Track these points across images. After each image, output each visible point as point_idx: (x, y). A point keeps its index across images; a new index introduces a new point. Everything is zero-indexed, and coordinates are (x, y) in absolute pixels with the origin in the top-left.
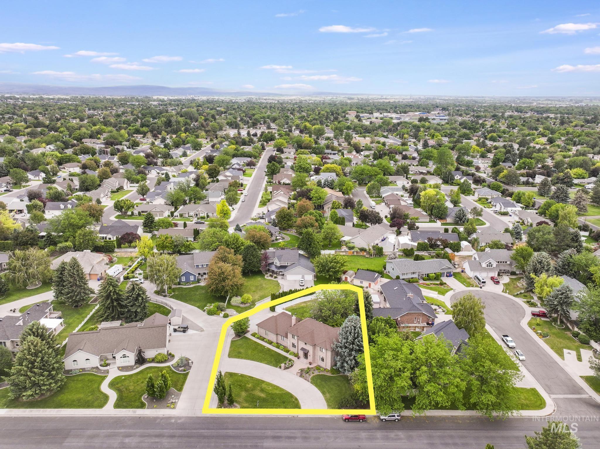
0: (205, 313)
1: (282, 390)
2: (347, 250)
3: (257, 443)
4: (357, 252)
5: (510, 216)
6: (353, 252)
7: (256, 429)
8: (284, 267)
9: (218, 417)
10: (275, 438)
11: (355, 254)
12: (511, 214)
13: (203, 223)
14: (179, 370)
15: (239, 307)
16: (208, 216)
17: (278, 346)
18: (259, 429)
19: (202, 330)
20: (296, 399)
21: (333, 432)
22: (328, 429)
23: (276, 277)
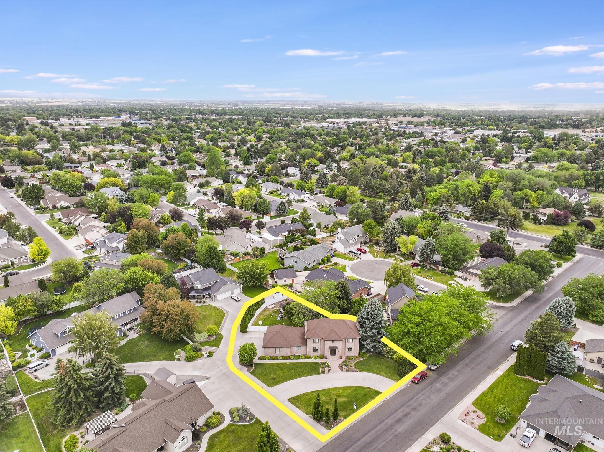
0: (183, 362)
1: (350, 388)
2: (233, 258)
3: (393, 433)
4: (243, 258)
5: (306, 202)
6: (239, 259)
7: (378, 425)
8: (209, 288)
9: (339, 435)
10: (398, 421)
11: (241, 259)
12: (306, 200)
13: (17, 273)
14: (246, 422)
15: (208, 342)
16: (13, 264)
17: (297, 357)
18: (380, 424)
19: (208, 378)
20: (369, 388)
21: (422, 395)
22: (417, 395)
23: (204, 302)
